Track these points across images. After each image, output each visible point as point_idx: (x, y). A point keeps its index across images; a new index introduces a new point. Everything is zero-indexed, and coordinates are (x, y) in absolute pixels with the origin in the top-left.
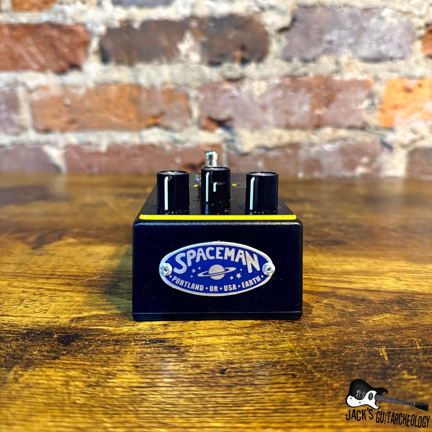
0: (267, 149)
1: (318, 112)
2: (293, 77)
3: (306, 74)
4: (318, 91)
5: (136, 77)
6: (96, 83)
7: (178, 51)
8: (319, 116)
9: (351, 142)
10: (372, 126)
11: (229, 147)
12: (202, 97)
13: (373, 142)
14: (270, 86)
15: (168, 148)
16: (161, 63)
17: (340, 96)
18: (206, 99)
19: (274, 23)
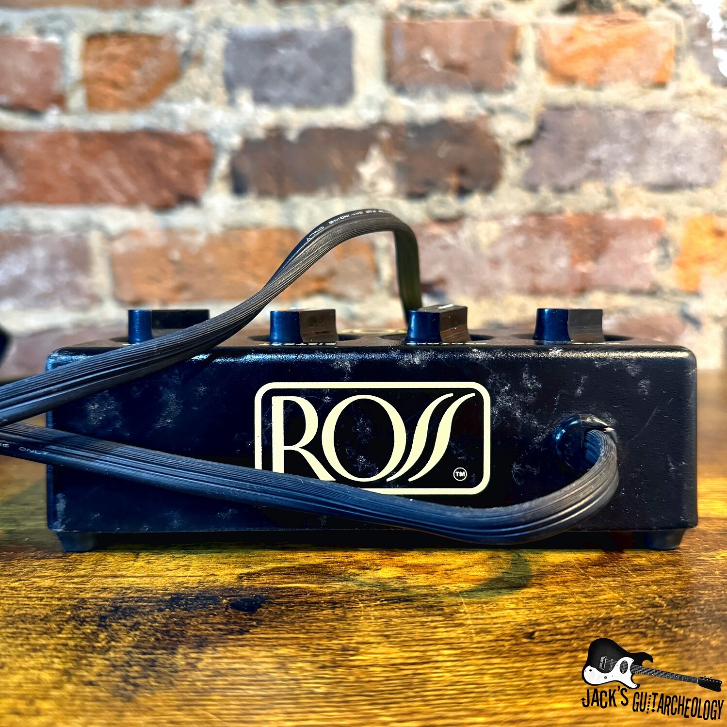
1: (583, 268)
2: (541, 216)
3: (560, 211)
4: (580, 237)
5: (290, 217)
6: (225, 226)
7: (358, 176)
8: (583, 275)
9: (634, 315)
10: (666, 290)
13: (669, 315)
14: (506, 229)
16: (331, 194)
17: (615, 244)
19: (509, 133)
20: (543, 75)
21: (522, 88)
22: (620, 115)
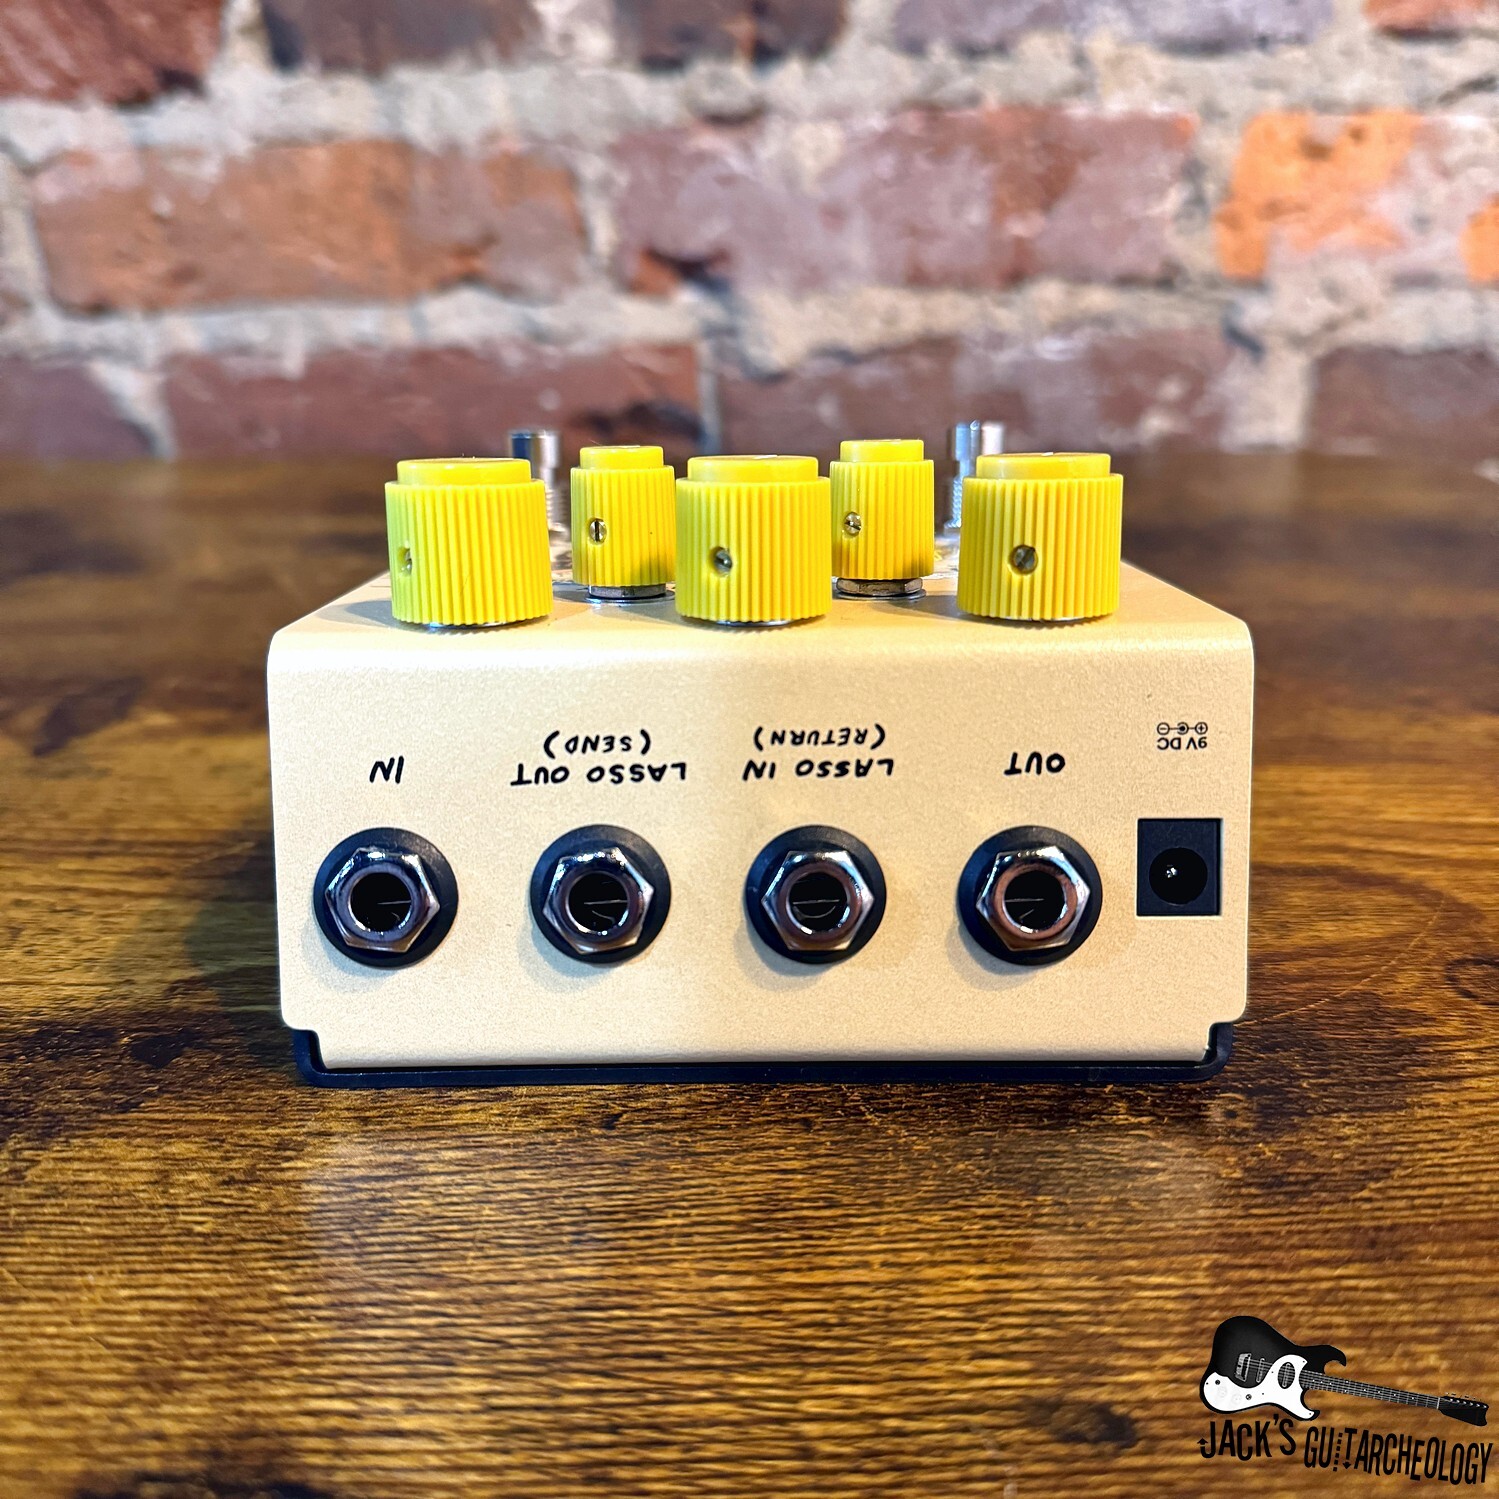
0: (847, 357)
1: (1017, 228)
2: (930, 109)
3: (973, 99)
4: (1014, 156)
5: (394, 115)
6: (257, 138)
7: (535, 20)
8: (1019, 243)
9: (1127, 331)
10: (1194, 275)
11: (721, 353)
12: (622, 179)
13: (1199, 330)
14: (852, 139)
15: (513, 358)
16: (478, 62)
17: (1088, 173)
18: (635, 188)
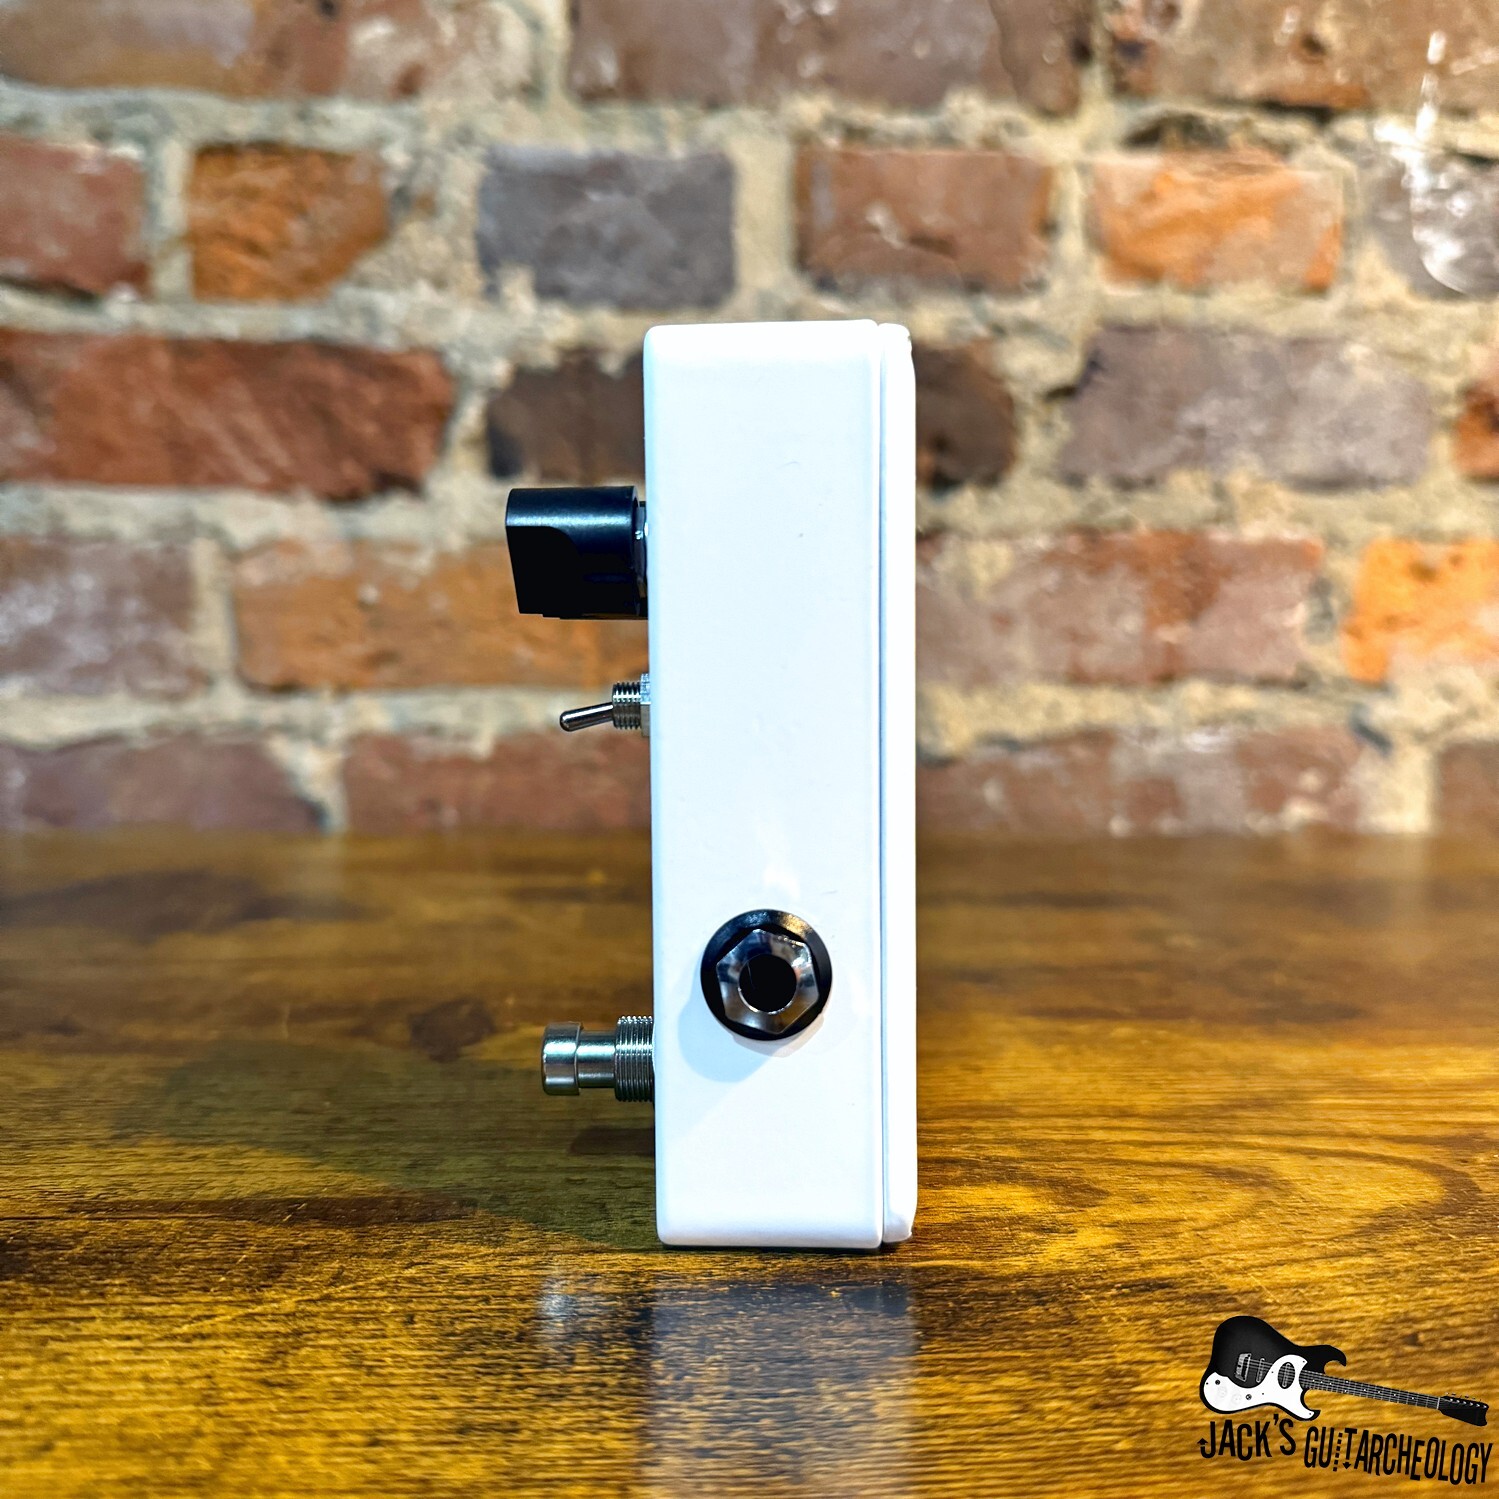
0: (1012, 745)
1: (1168, 635)
2: (1090, 534)
3: (1126, 525)
4: (1164, 575)
6: (472, 536)
8: (1171, 650)
9: (1264, 727)
10: (1325, 679)
13: (1329, 728)
14: (1022, 557)
17: (1231, 590)
19: (1033, 373)
20: (1098, 264)
21: (1058, 287)
22: (1242, 344)
